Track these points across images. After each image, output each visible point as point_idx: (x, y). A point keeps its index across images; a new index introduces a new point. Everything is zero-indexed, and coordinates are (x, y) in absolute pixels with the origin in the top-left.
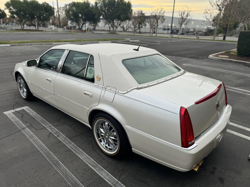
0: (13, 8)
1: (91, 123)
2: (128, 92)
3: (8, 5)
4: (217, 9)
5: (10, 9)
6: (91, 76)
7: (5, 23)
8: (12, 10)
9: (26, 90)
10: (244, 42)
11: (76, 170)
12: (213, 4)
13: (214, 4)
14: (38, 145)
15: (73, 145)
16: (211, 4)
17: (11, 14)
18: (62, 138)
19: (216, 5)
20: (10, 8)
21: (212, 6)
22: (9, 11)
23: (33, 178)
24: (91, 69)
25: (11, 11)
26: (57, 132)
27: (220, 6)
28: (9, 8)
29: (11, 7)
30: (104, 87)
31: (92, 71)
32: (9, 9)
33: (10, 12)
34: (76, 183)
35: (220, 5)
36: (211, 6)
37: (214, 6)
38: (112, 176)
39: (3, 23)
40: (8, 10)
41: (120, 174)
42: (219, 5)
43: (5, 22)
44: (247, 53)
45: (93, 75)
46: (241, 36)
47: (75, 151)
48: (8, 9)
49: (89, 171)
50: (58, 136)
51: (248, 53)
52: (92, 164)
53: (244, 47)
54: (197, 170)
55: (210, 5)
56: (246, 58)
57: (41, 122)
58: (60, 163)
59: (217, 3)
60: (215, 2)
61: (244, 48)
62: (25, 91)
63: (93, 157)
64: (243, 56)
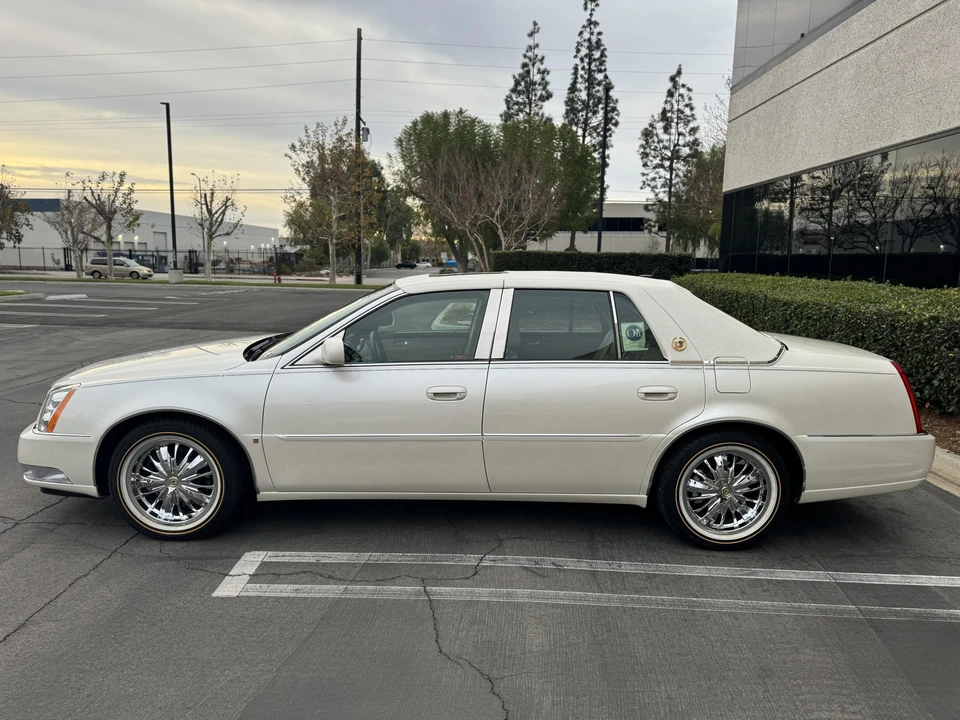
6: (640, 347)
15: (630, 564)
18: (573, 564)
24: (633, 328)
26: (534, 561)
30: (706, 362)
31: (640, 331)
45: (644, 341)
50: (558, 566)
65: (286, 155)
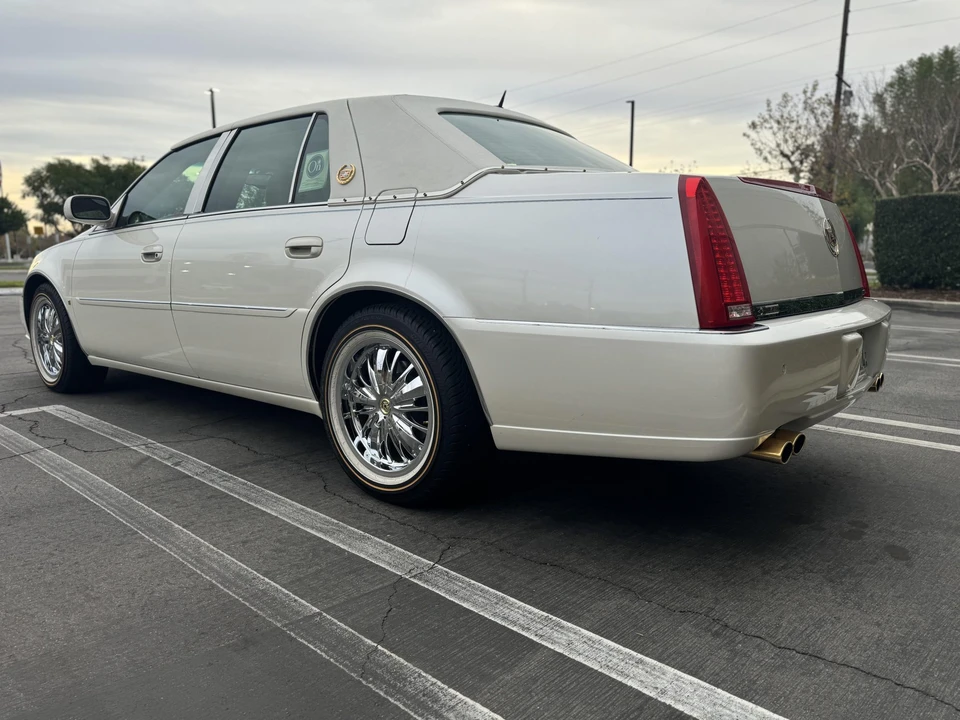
0: (51, 192)
1: (319, 378)
2: (464, 186)
3: (35, 183)
4: (782, 168)
5: (45, 196)
6: (316, 184)
7: (22, 253)
8: (49, 200)
9: (60, 349)
10: (895, 235)
11: (244, 542)
12: (766, 153)
13: (770, 153)
14: (85, 487)
15: (240, 483)
16: (761, 154)
17: (44, 210)
18: (193, 466)
19: (778, 153)
20: (45, 190)
21: (766, 159)
22: (38, 202)
23: (40, 569)
24: (316, 159)
25: (45, 203)
26: (172, 456)
27: (793, 159)
28: (38, 193)
29: (49, 190)
30: (367, 199)
31: (322, 164)
32: (38, 197)
33: (41, 206)
34: (238, 575)
35: (793, 153)
36: (760, 160)
37: (769, 157)
38: (406, 552)
39: (13, 253)
40: (35, 198)
41: (442, 547)
42: (789, 153)
43: (20, 250)
44: (916, 275)
45: (325, 178)
46: (883, 217)
47: (245, 496)
48: (34, 194)
49: (303, 543)
50: (177, 464)
51: (919, 273)
52: (319, 525)
53: (900, 253)
54: (780, 454)
55: (756, 156)
56: (913, 291)
57: (112, 435)
58: (177, 526)
59: (782, 148)
60: (773, 145)
61: (900, 257)
62: (57, 351)
63: (328, 509)
64: (902, 288)
65: (744, 135)
